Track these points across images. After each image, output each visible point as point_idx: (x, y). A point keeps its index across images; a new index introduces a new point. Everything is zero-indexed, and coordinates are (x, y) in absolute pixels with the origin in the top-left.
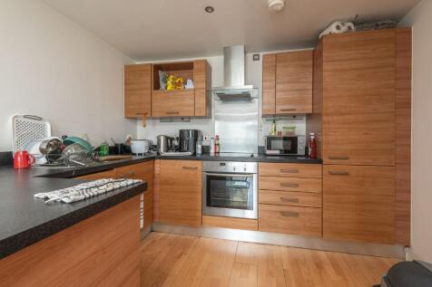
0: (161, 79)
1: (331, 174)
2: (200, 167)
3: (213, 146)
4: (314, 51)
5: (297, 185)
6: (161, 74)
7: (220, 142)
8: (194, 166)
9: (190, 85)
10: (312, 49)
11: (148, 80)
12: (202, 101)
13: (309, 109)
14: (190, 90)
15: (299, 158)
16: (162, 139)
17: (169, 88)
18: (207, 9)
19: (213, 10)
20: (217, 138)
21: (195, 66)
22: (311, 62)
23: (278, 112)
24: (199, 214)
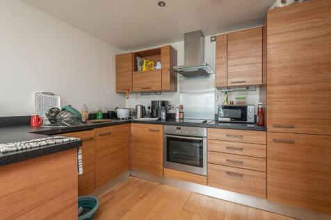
0: (138, 63)
1: (275, 141)
2: (161, 130)
3: (178, 114)
4: (263, 27)
5: (242, 149)
6: (139, 59)
7: (184, 110)
8: (157, 129)
9: (159, 66)
10: (262, 26)
11: (130, 64)
12: (167, 78)
13: (259, 80)
14: (158, 70)
15: (248, 125)
16: (139, 107)
17: (144, 70)
18: (159, 4)
19: (164, 4)
20: (182, 107)
21: (162, 51)
22: (260, 38)
23: (229, 85)
24: (161, 166)
